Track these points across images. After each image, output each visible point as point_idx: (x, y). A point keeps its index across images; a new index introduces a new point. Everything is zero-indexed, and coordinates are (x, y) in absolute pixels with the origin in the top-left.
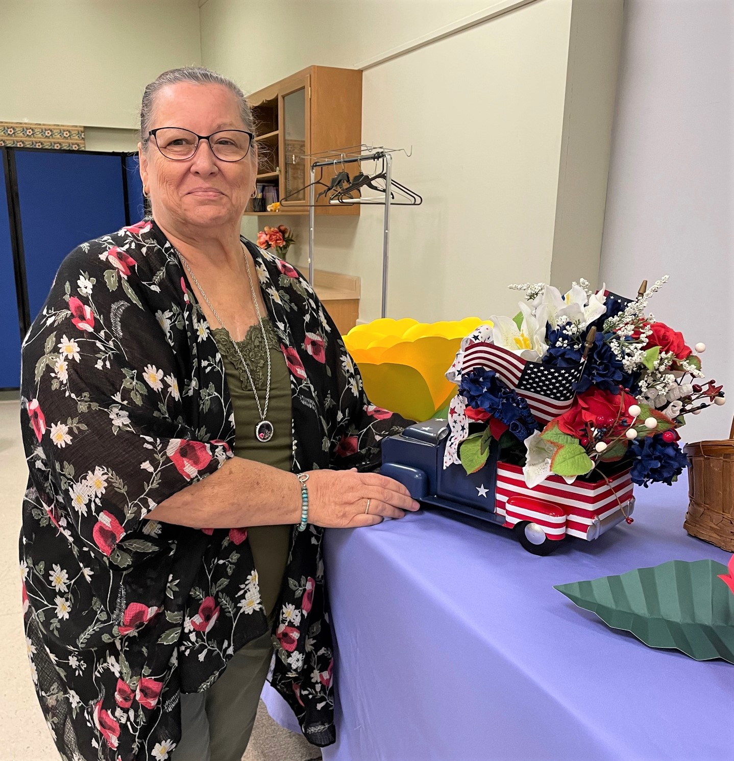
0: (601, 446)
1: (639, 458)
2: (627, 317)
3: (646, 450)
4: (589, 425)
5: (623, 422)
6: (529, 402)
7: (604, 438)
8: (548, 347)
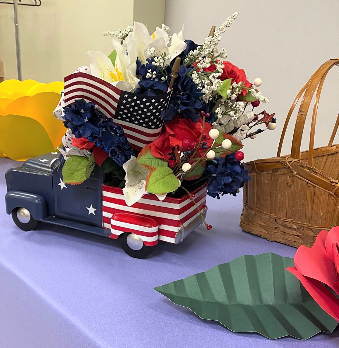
0: (186, 167)
1: (214, 175)
2: (205, 50)
3: (220, 169)
4: (176, 149)
5: (203, 145)
6: (126, 131)
7: (188, 160)
8: (139, 80)
